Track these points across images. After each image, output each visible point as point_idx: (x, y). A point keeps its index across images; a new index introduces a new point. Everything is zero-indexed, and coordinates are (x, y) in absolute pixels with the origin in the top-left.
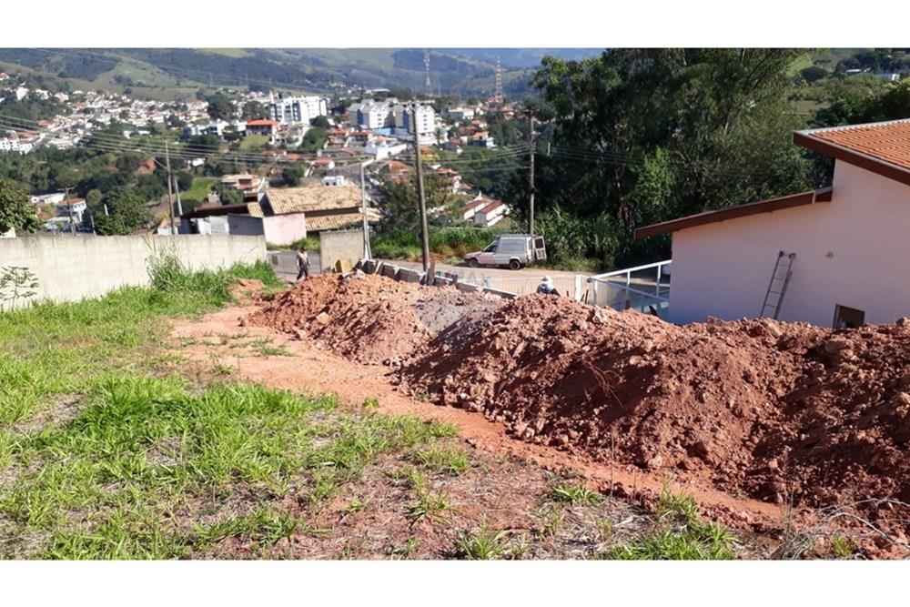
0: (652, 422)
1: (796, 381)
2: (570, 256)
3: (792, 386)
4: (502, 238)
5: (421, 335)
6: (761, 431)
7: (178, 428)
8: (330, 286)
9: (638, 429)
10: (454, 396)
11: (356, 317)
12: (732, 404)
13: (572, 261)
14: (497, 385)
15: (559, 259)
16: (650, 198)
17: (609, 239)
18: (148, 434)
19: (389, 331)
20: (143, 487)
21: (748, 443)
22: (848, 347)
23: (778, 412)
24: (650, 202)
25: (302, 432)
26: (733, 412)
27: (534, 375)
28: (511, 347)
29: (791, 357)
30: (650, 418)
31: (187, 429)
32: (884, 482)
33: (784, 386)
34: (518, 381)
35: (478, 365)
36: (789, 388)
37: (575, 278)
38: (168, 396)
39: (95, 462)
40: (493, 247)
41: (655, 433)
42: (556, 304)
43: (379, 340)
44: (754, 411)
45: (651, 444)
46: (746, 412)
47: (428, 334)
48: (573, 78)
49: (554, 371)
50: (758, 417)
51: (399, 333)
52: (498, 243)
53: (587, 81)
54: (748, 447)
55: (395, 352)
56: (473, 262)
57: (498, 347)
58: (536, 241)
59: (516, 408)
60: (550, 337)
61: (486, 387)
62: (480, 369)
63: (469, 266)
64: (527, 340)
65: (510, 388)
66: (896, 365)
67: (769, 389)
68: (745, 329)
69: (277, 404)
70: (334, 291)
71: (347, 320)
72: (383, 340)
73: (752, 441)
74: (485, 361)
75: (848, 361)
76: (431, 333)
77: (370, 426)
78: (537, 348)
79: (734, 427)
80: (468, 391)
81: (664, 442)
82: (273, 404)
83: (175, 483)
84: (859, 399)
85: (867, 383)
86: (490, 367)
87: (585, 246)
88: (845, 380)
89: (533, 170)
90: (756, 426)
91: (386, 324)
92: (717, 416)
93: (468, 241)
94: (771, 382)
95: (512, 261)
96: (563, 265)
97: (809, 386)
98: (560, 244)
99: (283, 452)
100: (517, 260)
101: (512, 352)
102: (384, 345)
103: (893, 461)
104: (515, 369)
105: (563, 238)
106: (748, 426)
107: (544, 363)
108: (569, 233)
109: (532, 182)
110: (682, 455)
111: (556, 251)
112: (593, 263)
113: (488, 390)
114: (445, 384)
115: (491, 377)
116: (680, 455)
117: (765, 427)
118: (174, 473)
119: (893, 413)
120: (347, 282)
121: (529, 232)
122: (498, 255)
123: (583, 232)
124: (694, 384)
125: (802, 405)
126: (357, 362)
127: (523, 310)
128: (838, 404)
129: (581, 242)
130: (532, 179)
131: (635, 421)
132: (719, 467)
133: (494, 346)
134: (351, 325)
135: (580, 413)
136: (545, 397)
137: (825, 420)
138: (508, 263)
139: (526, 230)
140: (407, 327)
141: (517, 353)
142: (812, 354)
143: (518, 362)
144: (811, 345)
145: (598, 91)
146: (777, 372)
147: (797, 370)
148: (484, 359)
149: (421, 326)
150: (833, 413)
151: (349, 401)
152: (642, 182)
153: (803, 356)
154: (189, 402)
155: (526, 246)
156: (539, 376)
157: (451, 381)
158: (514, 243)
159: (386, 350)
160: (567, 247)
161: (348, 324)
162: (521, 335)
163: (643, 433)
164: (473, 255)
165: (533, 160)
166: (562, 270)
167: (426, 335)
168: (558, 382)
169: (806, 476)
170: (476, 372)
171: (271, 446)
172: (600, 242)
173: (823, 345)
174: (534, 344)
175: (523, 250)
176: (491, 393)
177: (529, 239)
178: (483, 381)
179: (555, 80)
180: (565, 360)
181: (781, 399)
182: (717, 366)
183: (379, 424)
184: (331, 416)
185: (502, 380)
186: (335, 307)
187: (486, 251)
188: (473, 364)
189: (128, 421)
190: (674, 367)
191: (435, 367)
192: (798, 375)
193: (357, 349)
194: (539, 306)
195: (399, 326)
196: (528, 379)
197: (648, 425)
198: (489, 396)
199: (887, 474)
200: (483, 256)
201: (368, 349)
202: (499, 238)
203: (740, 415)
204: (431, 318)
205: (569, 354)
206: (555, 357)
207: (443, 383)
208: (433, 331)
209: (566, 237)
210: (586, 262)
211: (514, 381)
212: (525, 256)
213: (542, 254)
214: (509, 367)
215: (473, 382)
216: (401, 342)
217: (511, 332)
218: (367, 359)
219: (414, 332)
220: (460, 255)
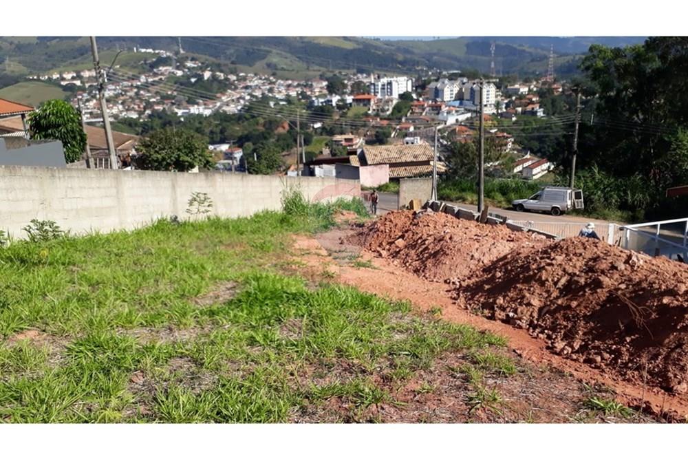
0: (680, 354)
2: (605, 207)
4: (547, 189)
5: (476, 262)
7: (300, 313)
8: (406, 219)
9: (666, 358)
10: (503, 314)
11: (425, 244)
13: (606, 211)
14: (540, 309)
15: (595, 209)
16: (680, 163)
17: (641, 196)
18: (280, 315)
19: (451, 257)
20: (276, 352)
24: (680, 167)
25: (385, 327)
27: (574, 304)
28: (556, 279)
30: (678, 350)
31: (307, 314)
34: (560, 308)
35: (525, 291)
37: (608, 226)
38: (293, 290)
39: (245, 330)
40: (538, 196)
41: (682, 363)
42: (596, 246)
43: (442, 264)
45: (677, 372)
47: (483, 262)
48: (617, 62)
49: (592, 302)
51: (458, 259)
52: (543, 193)
53: (629, 64)
55: (455, 274)
56: (520, 208)
57: (543, 278)
58: (576, 193)
59: (556, 329)
60: (590, 274)
61: (531, 310)
62: (528, 295)
63: (516, 210)
64: (569, 274)
65: (552, 313)
69: (368, 304)
70: (409, 223)
71: (418, 246)
72: (445, 264)
74: (532, 289)
76: (485, 262)
77: (436, 329)
78: (578, 282)
80: (515, 311)
82: (365, 303)
83: (297, 352)
86: (536, 294)
87: (619, 200)
89: (577, 136)
91: (448, 252)
93: (517, 190)
95: (553, 208)
96: (598, 214)
98: (596, 197)
99: (372, 340)
100: (558, 208)
101: (556, 283)
102: (446, 268)
104: (557, 298)
105: (599, 192)
107: (583, 295)
108: (605, 189)
109: (575, 145)
111: (592, 203)
112: (625, 215)
113: (532, 312)
114: (496, 304)
115: (536, 302)
118: (298, 345)
120: (420, 217)
121: (570, 186)
122: (542, 203)
123: (617, 188)
126: (424, 278)
127: (567, 249)
129: (615, 196)
130: (575, 142)
131: (664, 351)
133: (540, 277)
134: (420, 250)
135: (613, 339)
136: (582, 323)
138: (550, 209)
139: (568, 184)
140: (465, 255)
141: (560, 285)
143: (561, 291)
145: (639, 73)
148: (531, 287)
149: (476, 255)
151: (419, 308)
152: (675, 150)
154: (308, 295)
155: (568, 198)
156: (578, 305)
157: (502, 302)
158: (556, 194)
159: (447, 272)
160: (602, 200)
161: (418, 249)
162: (564, 270)
163: (670, 362)
164: (520, 201)
165: (577, 128)
166: (597, 218)
167: (481, 263)
168: (594, 313)
170: (524, 297)
171: (364, 333)
172: (632, 197)
174: (576, 278)
175: (564, 200)
176: (535, 315)
177: (569, 191)
178: (529, 304)
179: (600, 64)
180: (602, 294)
183: (443, 329)
184: (406, 317)
185: (545, 305)
186: (409, 236)
187: (531, 199)
188: (521, 290)
189: (267, 304)
191: (488, 289)
193: (424, 269)
194: (582, 247)
195: (459, 254)
196: (569, 307)
197: (676, 356)
198: (533, 317)
201: (433, 269)
202: (543, 189)
204: (486, 250)
205: (607, 290)
206: (594, 291)
207: (494, 302)
208: (487, 260)
209: (602, 191)
210: (619, 213)
211: (556, 307)
212: (565, 204)
213: (580, 204)
214: (553, 295)
215: (520, 304)
216: (460, 267)
217: (556, 267)
218: (432, 277)
219: (471, 259)
220: (509, 201)
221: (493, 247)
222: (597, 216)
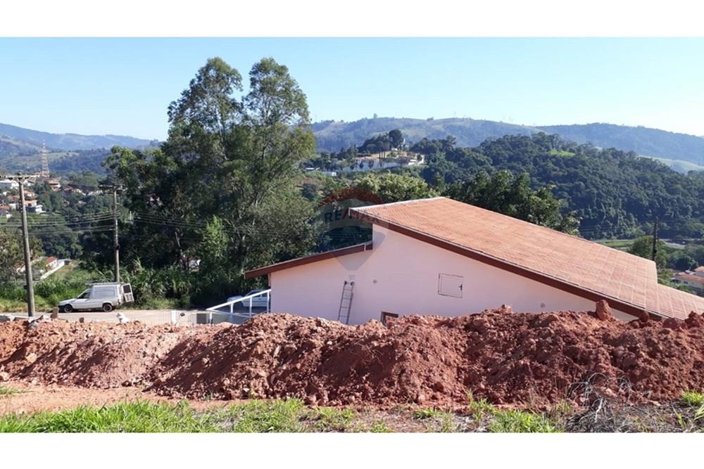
0: (407, 377)
1: (467, 342)
2: (154, 297)
3: (466, 345)
4: (95, 286)
5: (151, 359)
6: (463, 372)
8: (16, 332)
9: (400, 382)
10: (238, 391)
11: (67, 353)
12: (443, 359)
13: (156, 301)
14: (269, 378)
15: (144, 301)
16: (212, 252)
17: (184, 283)
19: (121, 359)
21: (460, 379)
22: (486, 322)
23: (467, 360)
24: (213, 255)
26: (446, 364)
27: (299, 366)
28: (270, 351)
29: (458, 331)
30: (404, 374)
32: (546, 381)
33: (462, 346)
34: (286, 373)
35: (248, 367)
36: (465, 347)
40: (85, 294)
41: (412, 382)
43: (114, 367)
44: (455, 362)
45: (413, 389)
46: (452, 363)
47: (157, 357)
48: (139, 162)
49: (312, 361)
50: (458, 365)
51: (130, 359)
52: (91, 291)
53: (151, 167)
54: (460, 382)
55: (131, 375)
56: (69, 309)
57: (259, 353)
58: (124, 287)
59: (296, 390)
60: (297, 340)
61: (262, 381)
62: (252, 369)
63: (65, 312)
64: (280, 344)
65: (283, 378)
66: (514, 327)
67: (456, 349)
68: (409, 321)
70: (22, 335)
71: (57, 357)
72: (117, 367)
73: (461, 378)
74: (253, 363)
75: (490, 328)
76: (160, 356)
78: (291, 348)
79: (449, 371)
80: (249, 386)
81: (419, 387)
84: (506, 347)
85: (506, 338)
86: (258, 367)
87: (165, 289)
88: (495, 338)
89: (117, 231)
90: (459, 370)
91: (115, 354)
92: (438, 367)
93: (58, 290)
94: (456, 345)
95: (104, 304)
96: (148, 305)
97: (476, 344)
98: (145, 289)
100: (110, 304)
101: (272, 354)
102: (119, 371)
103: (544, 371)
104: (279, 365)
105: (146, 284)
106: (455, 370)
107: (303, 357)
108: (151, 280)
109: (117, 241)
110: (431, 392)
111: (141, 295)
112: (172, 302)
113: (263, 383)
114: (224, 385)
115: (263, 374)
116: (430, 393)
117: (464, 369)
119: (530, 349)
120: (35, 326)
121: (115, 280)
122: (92, 300)
123: (163, 278)
124: (421, 352)
125: (478, 355)
126: (95, 388)
127: (262, 325)
128: (496, 350)
129: (162, 286)
130: (117, 238)
131: (395, 378)
132: (452, 395)
133: (257, 352)
134: (63, 360)
135: (352, 381)
136: (316, 378)
137: (495, 360)
138: (101, 306)
139: (113, 279)
140: (136, 353)
141: (276, 353)
142: (467, 328)
143: (279, 360)
144: (465, 323)
145: (160, 174)
146: (455, 339)
147: (464, 337)
148: (251, 362)
149: (148, 351)
150: (497, 356)
152: (206, 240)
153: (464, 329)
155: (116, 292)
156: (303, 365)
157: (229, 382)
158: (105, 290)
159: (123, 375)
160: (150, 291)
161: (60, 360)
162: (273, 342)
163: (404, 384)
164: (67, 302)
165: (117, 224)
166: (148, 309)
167: (156, 358)
168: (319, 369)
169: (505, 388)
170: (249, 372)
172: (177, 285)
173: (472, 323)
174: (288, 346)
175: (114, 295)
176: (266, 384)
177: (118, 286)
178: (258, 377)
179: (125, 163)
180: (317, 352)
181: (464, 354)
182: (427, 340)
185: (271, 374)
186: (32, 349)
187: (79, 298)
188: (243, 367)
190: (405, 343)
191: (200, 376)
192: (466, 339)
193: (91, 378)
195: (129, 353)
196: (295, 369)
197: (405, 379)
198: (266, 387)
199: (544, 377)
200: (76, 302)
201: (104, 376)
202: (91, 287)
203: (449, 365)
204: (155, 345)
205: (319, 348)
206: (310, 352)
207: (221, 384)
208: (160, 354)
209: (149, 283)
210: (167, 301)
211: (283, 373)
212: (116, 299)
213: (130, 297)
214: (274, 364)
215: (249, 378)
216: (134, 367)
217: (265, 341)
218: (106, 384)
219: (144, 357)
220: (53, 303)
221: (160, 340)
222: (148, 307)
